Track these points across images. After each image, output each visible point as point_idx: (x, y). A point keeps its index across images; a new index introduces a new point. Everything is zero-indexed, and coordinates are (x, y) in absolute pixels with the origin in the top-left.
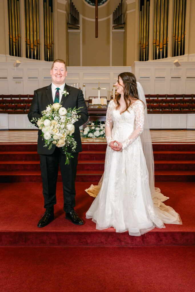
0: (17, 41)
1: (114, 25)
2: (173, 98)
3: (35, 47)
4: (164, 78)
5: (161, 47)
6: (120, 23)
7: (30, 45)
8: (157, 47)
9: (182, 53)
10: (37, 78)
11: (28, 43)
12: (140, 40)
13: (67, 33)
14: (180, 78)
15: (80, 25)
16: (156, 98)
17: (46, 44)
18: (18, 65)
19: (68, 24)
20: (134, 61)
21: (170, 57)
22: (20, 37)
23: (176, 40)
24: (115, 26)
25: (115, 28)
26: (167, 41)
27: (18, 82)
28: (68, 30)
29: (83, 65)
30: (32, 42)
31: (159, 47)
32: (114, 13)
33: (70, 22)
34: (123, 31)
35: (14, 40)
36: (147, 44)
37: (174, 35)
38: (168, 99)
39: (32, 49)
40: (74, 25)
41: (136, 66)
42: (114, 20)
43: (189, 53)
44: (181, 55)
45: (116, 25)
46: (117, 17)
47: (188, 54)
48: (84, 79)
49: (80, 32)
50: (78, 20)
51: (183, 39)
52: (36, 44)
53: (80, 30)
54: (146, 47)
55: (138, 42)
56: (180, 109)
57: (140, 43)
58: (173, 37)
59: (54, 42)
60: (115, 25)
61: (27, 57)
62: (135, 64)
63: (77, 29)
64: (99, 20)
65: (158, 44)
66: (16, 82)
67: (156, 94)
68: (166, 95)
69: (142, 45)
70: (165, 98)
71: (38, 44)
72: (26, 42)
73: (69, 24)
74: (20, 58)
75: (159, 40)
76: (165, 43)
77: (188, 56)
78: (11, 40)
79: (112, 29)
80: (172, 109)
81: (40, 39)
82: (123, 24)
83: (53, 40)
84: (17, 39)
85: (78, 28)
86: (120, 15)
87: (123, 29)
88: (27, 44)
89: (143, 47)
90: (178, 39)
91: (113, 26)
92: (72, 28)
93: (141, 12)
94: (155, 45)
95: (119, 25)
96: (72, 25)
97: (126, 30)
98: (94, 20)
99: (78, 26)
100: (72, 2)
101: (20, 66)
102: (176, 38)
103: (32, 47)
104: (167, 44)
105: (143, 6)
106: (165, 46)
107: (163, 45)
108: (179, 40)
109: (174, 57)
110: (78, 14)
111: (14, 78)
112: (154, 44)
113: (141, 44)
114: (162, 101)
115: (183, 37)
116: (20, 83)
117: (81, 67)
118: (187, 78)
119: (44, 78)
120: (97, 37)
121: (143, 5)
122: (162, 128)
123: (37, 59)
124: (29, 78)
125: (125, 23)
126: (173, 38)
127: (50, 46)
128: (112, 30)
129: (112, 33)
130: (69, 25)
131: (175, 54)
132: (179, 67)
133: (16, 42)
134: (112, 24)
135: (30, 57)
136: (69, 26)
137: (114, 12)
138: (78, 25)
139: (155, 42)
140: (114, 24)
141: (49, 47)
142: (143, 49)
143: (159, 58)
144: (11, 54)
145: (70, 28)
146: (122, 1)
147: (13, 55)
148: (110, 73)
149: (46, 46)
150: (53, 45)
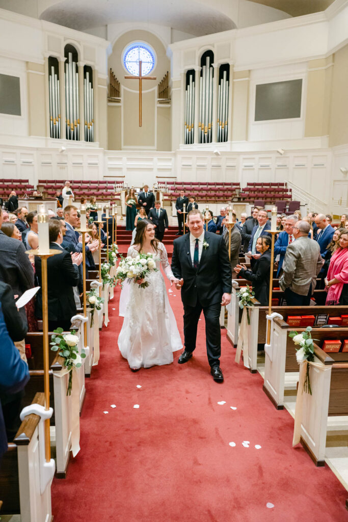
0: (57, 122)
2: (214, 186)
3: (75, 127)
4: (205, 166)
5: (206, 131)
7: (70, 125)
8: (202, 130)
11: (68, 123)
12: (186, 121)
13: (109, 106)
14: (220, 166)
17: (86, 123)
20: (179, 144)
21: (214, 143)
22: (60, 118)
24: (160, 100)
26: (212, 126)
31: (204, 131)
32: (159, 85)
34: (168, 106)
35: (55, 121)
36: (193, 126)
37: (218, 120)
38: (209, 186)
39: (71, 129)
40: (114, 98)
42: (159, 93)
43: (232, 140)
44: (224, 141)
46: (163, 90)
48: (127, 164)
49: (121, 106)
50: (119, 92)
51: (226, 126)
52: (75, 123)
53: (121, 103)
55: (184, 123)
59: (94, 120)
60: (162, 99)
61: (67, 138)
62: (181, 148)
64: (143, 92)
65: (203, 127)
66: (61, 168)
67: (198, 181)
68: (207, 182)
69: (188, 127)
70: (206, 186)
71: (78, 123)
72: (66, 122)
74: (60, 139)
75: (204, 123)
76: (210, 126)
77: (231, 143)
78: (52, 121)
81: (80, 118)
83: (93, 118)
84: (57, 119)
85: (120, 101)
86: (166, 88)
92: (112, 101)
93: (186, 91)
94: (200, 128)
95: (164, 100)
98: (138, 92)
100: (112, 71)
101: (64, 152)
103: (72, 127)
104: (212, 128)
105: (188, 86)
106: (210, 130)
107: (208, 129)
108: (223, 126)
109: (218, 143)
110: (119, 84)
111: (58, 164)
113: (187, 124)
115: (226, 123)
116: (64, 168)
118: (227, 166)
119: (89, 164)
120: (140, 126)
121: (189, 84)
123: (77, 140)
124: (73, 164)
125: (170, 99)
126: (217, 123)
127: (90, 125)
128: (157, 105)
129: (157, 108)
130: (109, 98)
131: (219, 140)
132: (219, 157)
133: (56, 124)
134: (157, 98)
135: (70, 139)
138: (119, 98)
139: (200, 125)
140: (159, 98)
142: (189, 130)
143: (205, 142)
144: (52, 136)
146: (168, 72)
147: (53, 137)
148: (153, 158)
149: (86, 126)
150: (93, 123)
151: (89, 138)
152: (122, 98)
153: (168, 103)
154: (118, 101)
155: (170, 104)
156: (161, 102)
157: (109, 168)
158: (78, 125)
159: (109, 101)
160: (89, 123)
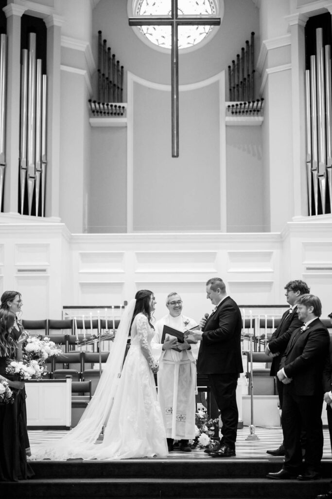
1: (231, 103)
15: (126, 102)
17: (24, 165)
19: (90, 101)
20: (293, 215)
24: (233, 106)
25: (233, 113)
28: (90, 117)
32: (229, 67)
33: (96, 98)
34: (258, 119)
36: (330, 163)
41: (291, 234)
42: (230, 90)
45: (237, 105)
46: (241, 80)
49: (126, 124)
50: (122, 90)
53: (126, 117)
54: (327, 171)
55: (304, 157)
57: (309, 159)
60: (234, 103)
69: (315, 167)
71: (2, 165)
73: (94, 101)
79: (226, 115)
81: (7, 152)
82: (258, 100)
83: (43, 153)
85: (122, 111)
86: (249, 76)
89: (318, 172)
91: (229, 106)
92: (101, 112)
93: (308, 72)
95: (245, 103)
96: (103, 104)
97: (265, 116)
98: (169, 88)
99: (120, 107)
100: (103, 39)
105: (313, 57)
110: (120, 71)
113: (312, 161)
119: (19, 271)
120: (175, 155)
121: (315, 53)
125: (263, 99)
127: (36, 170)
128: (225, 118)
129: (226, 126)
130: (93, 105)
134: (226, 101)
136: (93, 107)
137: (231, 64)
138: (122, 105)
140: (231, 100)
141: (31, 173)
142: (319, 176)
145: (97, 113)
146: (253, 34)
148: (215, 253)
149: (23, 172)
150: (43, 166)
151: (31, 206)
152: (128, 105)
153: (257, 111)
154: (120, 113)
155: (262, 115)
156: (235, 112)
157: (82, 285)
159: (94, 112)
160: (34, 166)
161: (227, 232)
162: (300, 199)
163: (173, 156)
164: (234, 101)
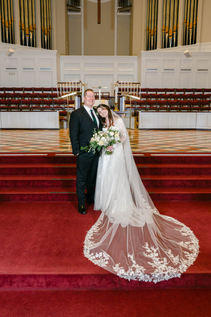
0: (10, 25)
1: (119, 8)
2: (182, 93)
3: (30, 33)
4: (173, 70)
5: (171, 34)
6: (126, 6)
7: (25, 30)
8: (166, 34)
9: (194, 42)
10: (33, 69)
11: (23, 28)
12: (148, 26)
13: (67, 16)
14: (190, 70)
15: (81, 6)
16: (164, 93)
17: (43, 29)
18: (11, 54)
19: (67, 5)
20: (141, 50)
21: (180, 46)
22: (14, 21)
23: (188, 27)
24: (120, 8)
25: (120, 11)
26: (177, 28)
27: (12, 73)
28: (67, 12)
29: (85, 55)
30: (27, 26)
31: (169, 34)
33: (70, 4)
34: (129, 14)
35: (7, 25)
36: (155, 30)
37: (185, 21)
38: (177, 93)
39: (27, 34)
40: (74, 7)
41: (142, 56)
42: (119, 2)
43: (201, 42)
44: (192, 43)
45: (121, 8)
47: (199, 43)
48: (85, 70)
49: (81, 15)
50: (79, 1)
51: (194, 26)
52: (31, 29)
53: (81, 12)
54: (154, 33)
55: (146, 28)
56: (190, 105)
58: (184, 23)
59: (52, 26)
60: (121, 7)
61: (21, 44)
62: (142, 54)
63: (78, 11)
64: (102, 1)
65: (167, 31)
66: (10, 74)
67: (164, 87)
68: (175, 89)
69: (149, 32)
70: (173, 93)
71: (34, 29)
72: (21, 26)
73: (69, 5)
74: (13, 45)
75: (168, 26)
76: (175, 29)
77: (200, 45)
78: (3, 24)
79: (117, 12)
80: (181, 105)
81: (36, 24)
82: (129, 6)
83: (50, 25)
84: (10, 23)
87: (130, 12)
88: (21, 29)
90: (189, 26)
91: (119, 9)
92: (72, 10)
94: (164, 31)
95: (124, 8)
96: (72, 7)
97: (132, 13)
98: (97, 1)
99: (78, 8)
101: (13, 56)
102: (188, 24)
103: (27, 32)
104: (177, 31)
106: (175, 33)
107: (173, 31)
108: (191, 27)
109: (184, 46)
111: (7, 69)
112: (162, 30)
113: (148, 30)
114: (171, 96)
115: (195, 23)
116: (14, 74)
117: (83, 56)
118: (198, 70)
119: (41, 69)
120: (99, 23)
122: (170, 128)
123: (33, 46)
124: (24, 69)
125: (131, 6)
126: (184, 25)
127: (48, 31)
128: (117, 14)
129: (117, 17)
131: (186, 42)
132: (190, 58)
133: (9, 27)
134: (117, 6)
135: (26, 45)
136: (69, 8)
138: (79, 7)
139: (164, 29)
140: (119, 7)
141: (46, 32)
142: (151, 35)
143: (168, 47)
144: (4, 40)
145: (70, 10)
147: (6, 42)
148: (113, 63)
149: (43, 32)
150: (50, 30)
151: (47, 45)
152: (82, 7)
153: (128, 11)
154: (79, 10)
158: (34, 30)
160: (46, 30)
161: (117, 55)
162: (143, 43)
163: (98, 23)
164: (120, 7)
